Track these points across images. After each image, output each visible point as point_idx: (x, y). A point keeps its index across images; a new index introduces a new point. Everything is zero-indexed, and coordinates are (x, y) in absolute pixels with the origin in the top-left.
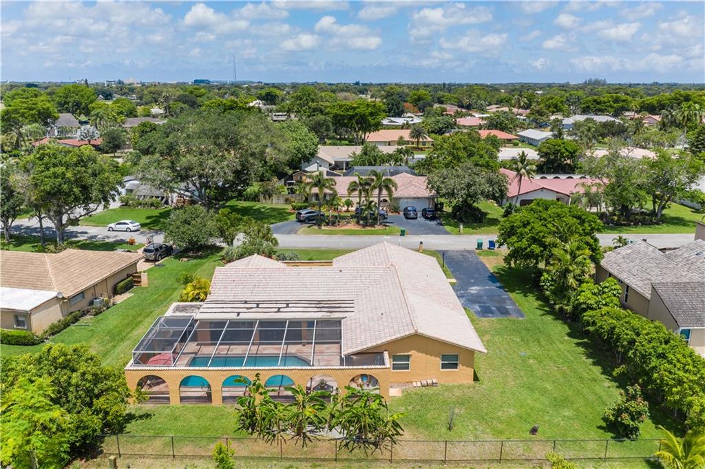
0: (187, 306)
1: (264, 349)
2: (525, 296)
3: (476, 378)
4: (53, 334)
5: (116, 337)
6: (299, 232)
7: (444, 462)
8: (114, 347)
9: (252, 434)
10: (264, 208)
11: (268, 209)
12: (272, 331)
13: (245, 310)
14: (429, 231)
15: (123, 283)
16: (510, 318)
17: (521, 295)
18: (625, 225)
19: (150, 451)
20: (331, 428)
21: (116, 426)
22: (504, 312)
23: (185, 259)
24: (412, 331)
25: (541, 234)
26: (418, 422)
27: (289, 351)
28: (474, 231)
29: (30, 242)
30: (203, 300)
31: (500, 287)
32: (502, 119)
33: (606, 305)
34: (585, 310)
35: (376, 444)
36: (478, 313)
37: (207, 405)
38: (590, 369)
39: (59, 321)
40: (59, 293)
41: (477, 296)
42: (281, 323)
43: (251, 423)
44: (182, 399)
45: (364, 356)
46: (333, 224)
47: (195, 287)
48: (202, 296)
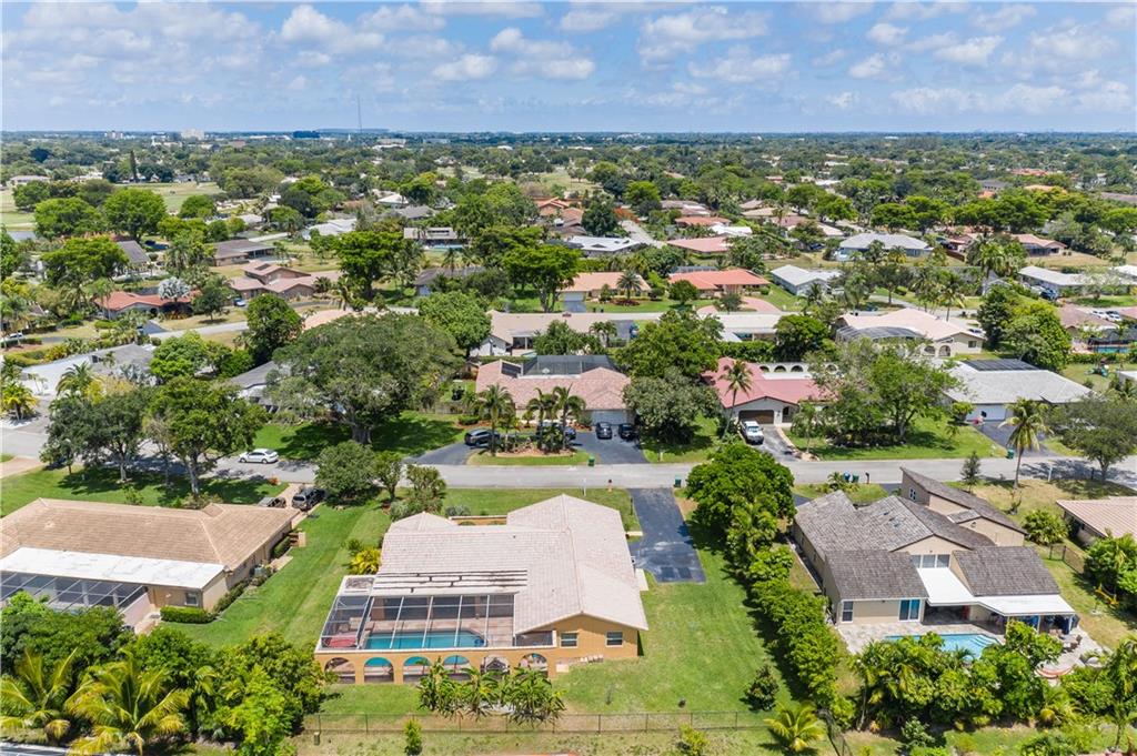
0: (359, 579)
1: (438, 624)
2: (713, 554)
3: (640, 653)
4: (222, 610)
5: (287, 611)
6: (468, 462)
7: (599, 732)
8: (288, 623)
9: (433, 710)
10: (424, 421)
11: (430, 423)
12: (446, 606)
13: (418, 585)
14: (623, 459)
15: (280, 545)
16: (690, 583)
17: (709, 553)
18: (858, 447)
19: (345, 727)
20: (503, 704)
21: (312, 706)
22: (686, 575)
23: (341, 507)
24: (578, 612)
25: (726, 492)
26: (580, 697)
27: (463, 626)
28: (678, 457)
29: (152, 483)
30: (374, 573)
31: (689, 542)
32: (750, 251)
33: (775, 576)
34: (755, 581)
35: (542, 718)
36: (658, 577)
37: (390, 683)
38: (753, 642)
39: (226, 596)
40: (226, 567)
41: (661, 555)
42: (455, 599)
43: (432, 700)
44: (367, 678)
45: (534, 635)
46: (510, 449)
47: (365, 559)
48: (373, 568)
